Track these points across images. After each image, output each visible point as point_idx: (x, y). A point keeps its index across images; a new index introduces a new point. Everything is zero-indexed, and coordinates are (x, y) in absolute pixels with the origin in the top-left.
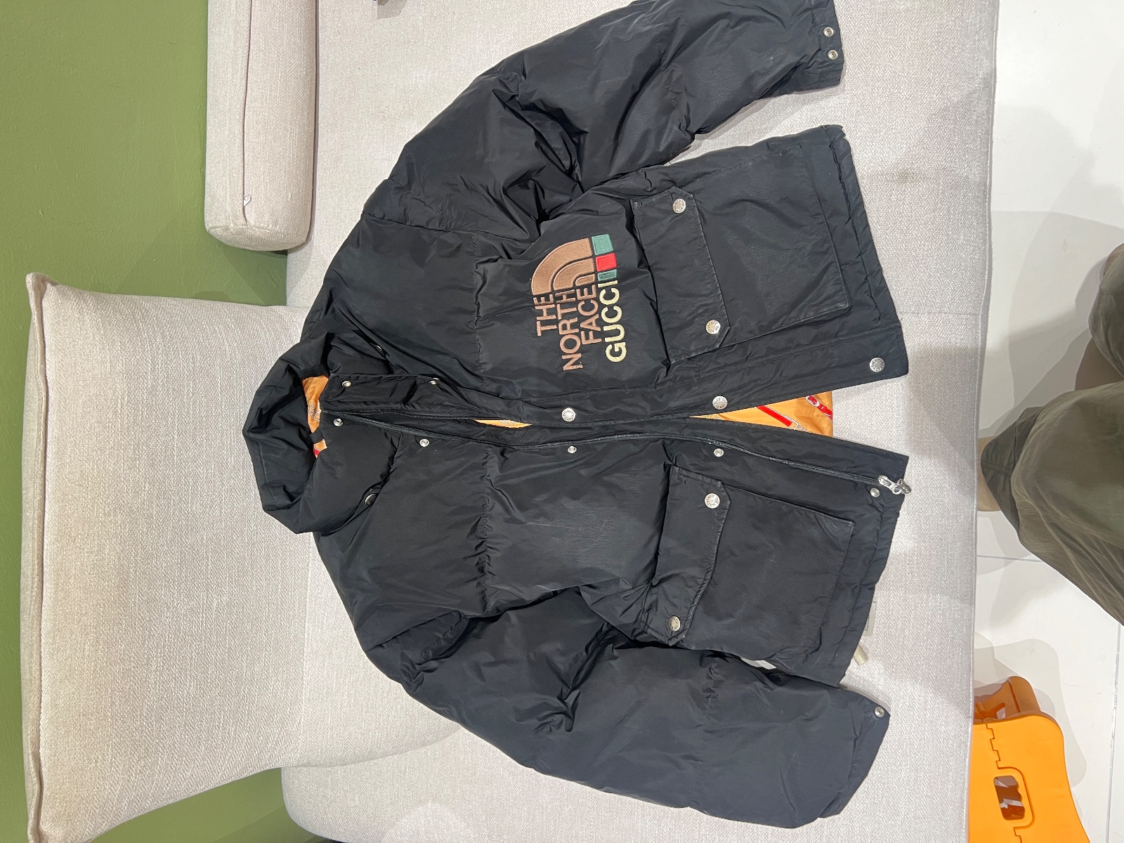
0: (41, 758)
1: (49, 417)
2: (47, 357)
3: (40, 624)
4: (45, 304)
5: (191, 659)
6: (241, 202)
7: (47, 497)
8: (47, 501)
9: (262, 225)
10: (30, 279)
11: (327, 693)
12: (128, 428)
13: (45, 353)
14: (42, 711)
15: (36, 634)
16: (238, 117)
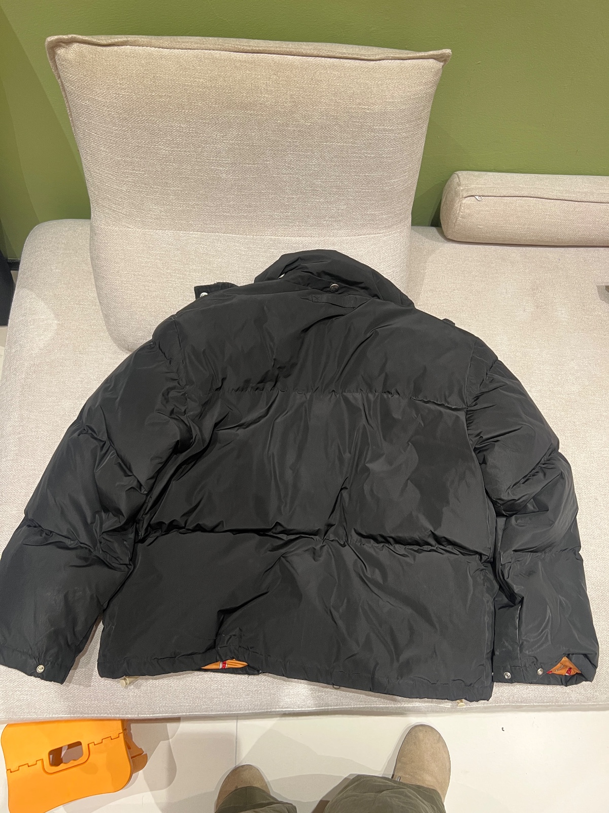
1: (357, 61)
2: (396, 61)
3: (217, 50)
4: (431, 61)
6: (478, 194)
7: (304, 57)
8: (301, 57)
9: (462, 208)
10: (448, 51)
11: (149, 247)
12: (348, 112)
13: (399, 59)
14: (156, 49)
15: (212, 47)
16: (532, 193)
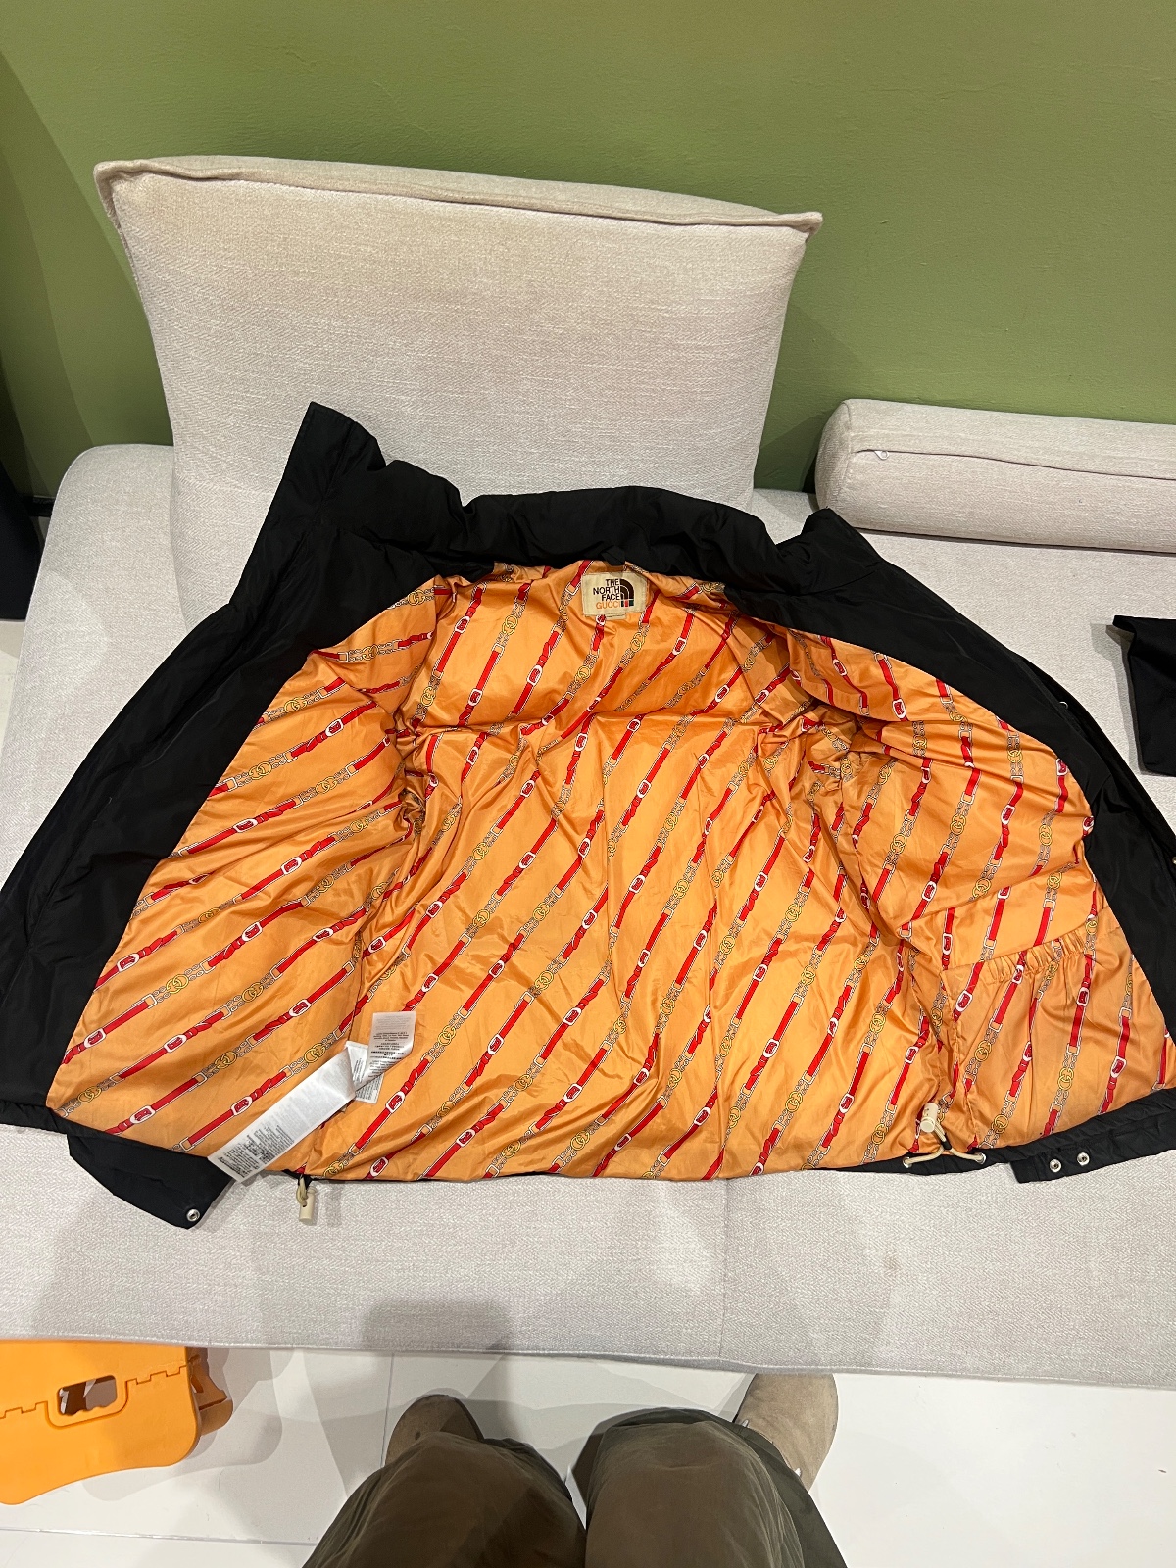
0: (233, 182)
1: (651, 225)
2: (722, 227)
3: (400, 195)
4: (785, 230)
5: (339, 366)
6: (880, 447)
7: (556, 215)
8: (551, 215)
9: (851, 471)
10: (815, 216)
12: (632, 314)
13: (727, 225)
14: (292, 188)
15: (391, 189)
16: (981, 450)
